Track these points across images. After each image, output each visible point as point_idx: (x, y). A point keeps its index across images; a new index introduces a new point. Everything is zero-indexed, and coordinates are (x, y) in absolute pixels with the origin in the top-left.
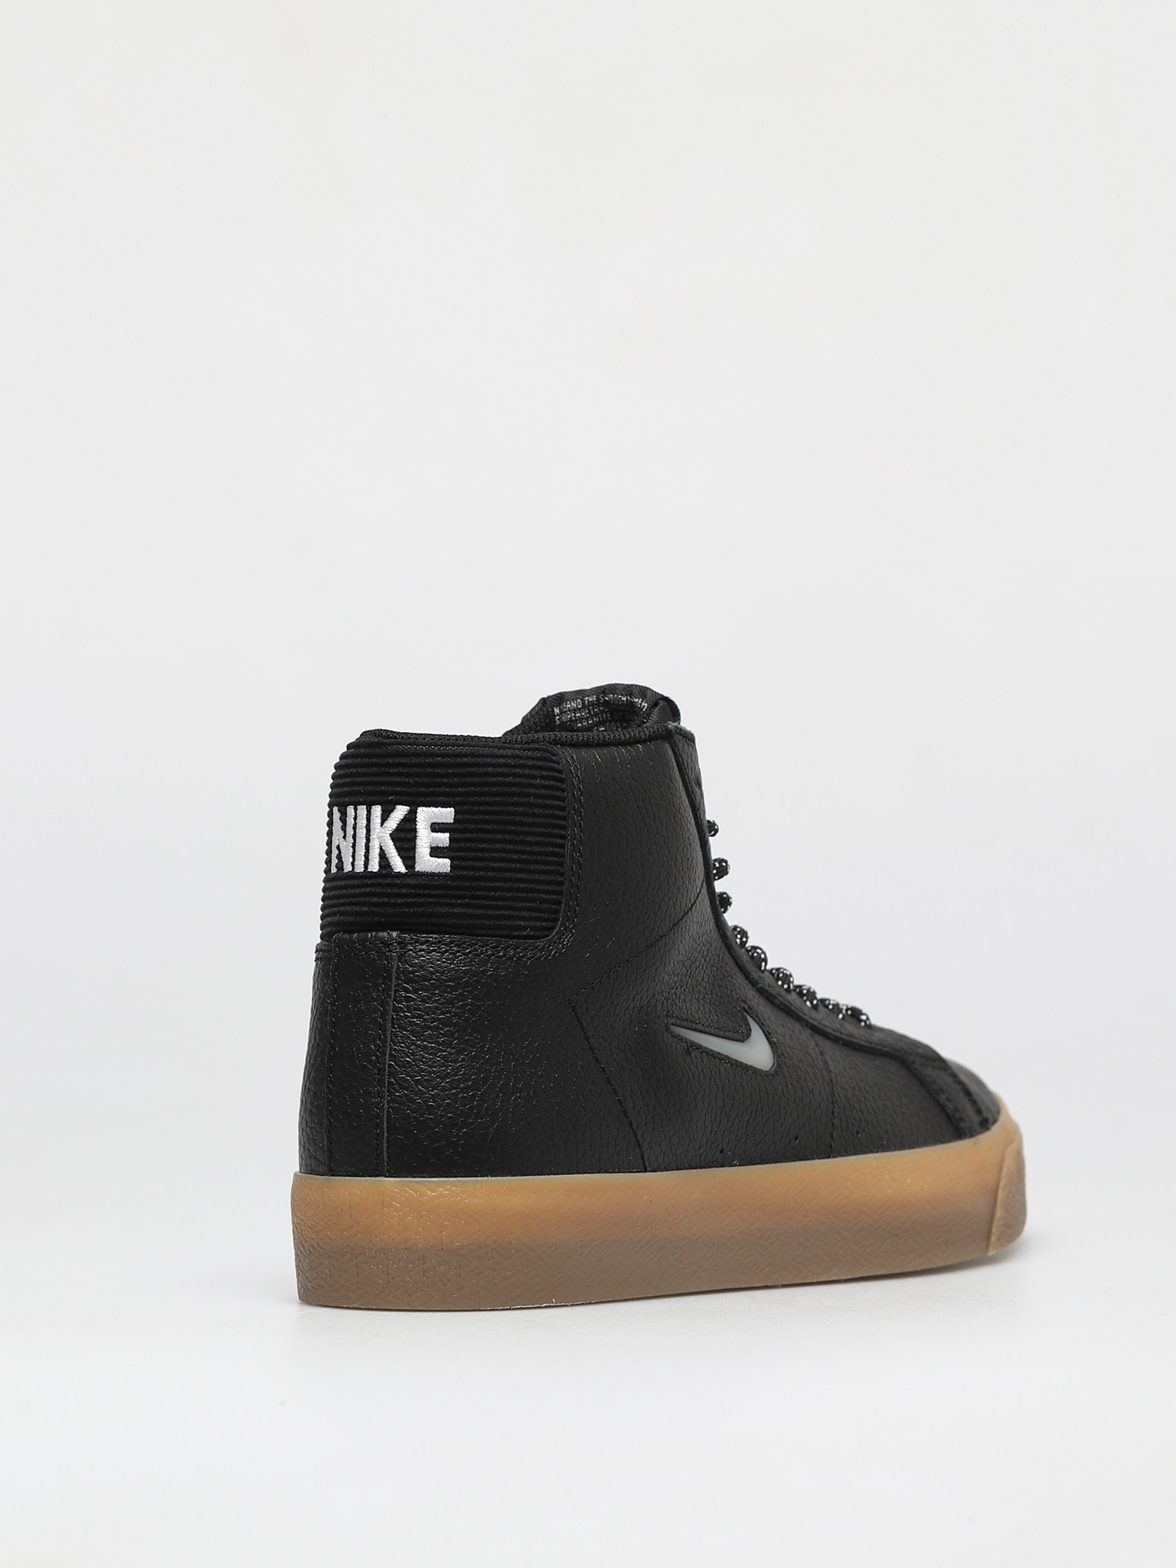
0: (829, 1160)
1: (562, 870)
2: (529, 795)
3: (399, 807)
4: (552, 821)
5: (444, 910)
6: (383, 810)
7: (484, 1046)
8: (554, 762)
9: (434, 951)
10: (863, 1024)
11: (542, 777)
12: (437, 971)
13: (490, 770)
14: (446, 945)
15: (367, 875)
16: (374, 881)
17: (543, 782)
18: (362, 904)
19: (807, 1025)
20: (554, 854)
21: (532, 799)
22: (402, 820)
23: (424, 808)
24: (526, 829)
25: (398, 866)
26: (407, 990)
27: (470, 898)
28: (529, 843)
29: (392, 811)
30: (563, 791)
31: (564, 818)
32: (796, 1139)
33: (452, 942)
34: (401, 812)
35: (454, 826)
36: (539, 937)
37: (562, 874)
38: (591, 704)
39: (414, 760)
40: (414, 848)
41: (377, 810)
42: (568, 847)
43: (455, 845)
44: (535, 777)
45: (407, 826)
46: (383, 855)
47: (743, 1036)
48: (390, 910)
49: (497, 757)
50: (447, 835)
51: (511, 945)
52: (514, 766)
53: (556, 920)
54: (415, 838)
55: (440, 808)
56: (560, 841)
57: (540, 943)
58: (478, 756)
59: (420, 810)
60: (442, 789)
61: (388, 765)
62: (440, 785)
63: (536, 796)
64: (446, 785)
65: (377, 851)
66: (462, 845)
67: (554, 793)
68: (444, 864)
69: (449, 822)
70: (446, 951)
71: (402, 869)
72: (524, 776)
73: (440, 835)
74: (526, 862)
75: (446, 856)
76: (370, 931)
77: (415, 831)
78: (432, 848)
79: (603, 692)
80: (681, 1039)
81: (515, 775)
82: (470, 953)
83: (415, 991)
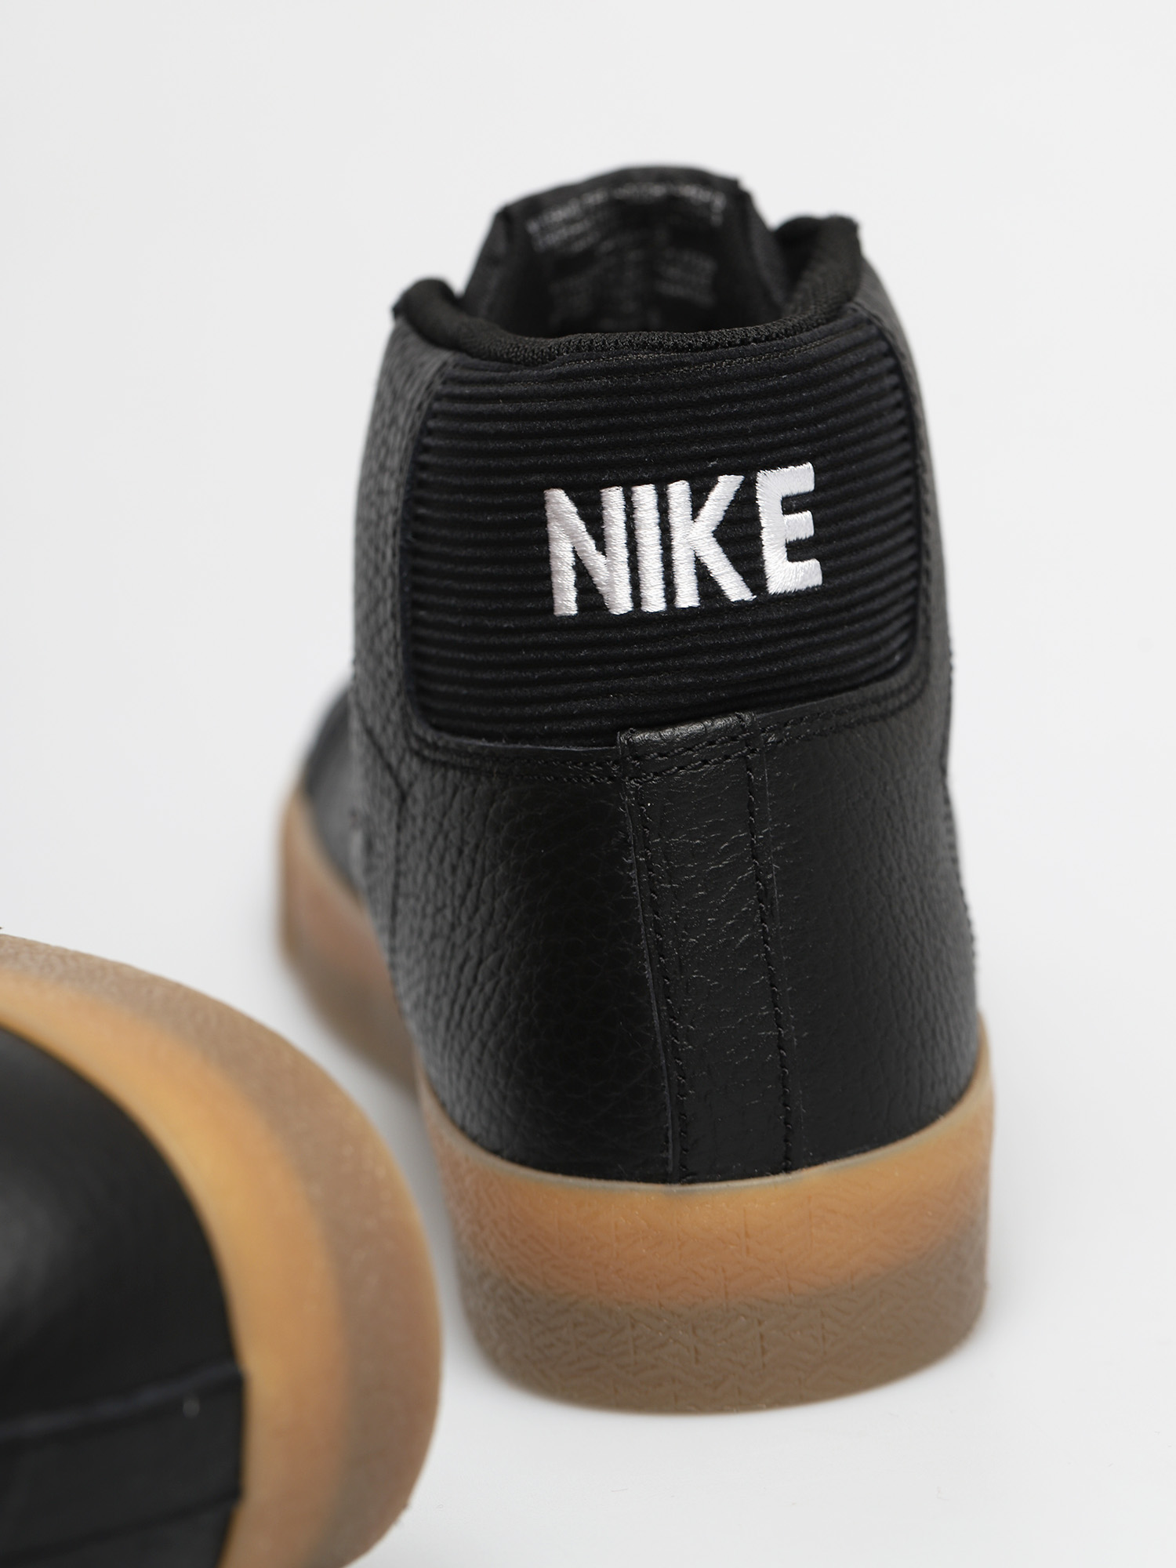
3: (721, 479)
6: (691, 490)
15: (673, 613)
22: (731, 503)
23: (764, 474)
25: (735, 588)
29: (710, 489)
34: (726, 487)
35: (820, 496)
41: (679, 491)
43: (825, 532)
45: (742, 513)
46: (703, 574)
50: (809, 515)
54: (757, 533)
55: (792, 467)
59: (761, 476)
66: (833, 529)
68: (811, 570)
69: (807, 490)
71: (748, 596)
73: (797, 518)
75: (813, 554)
77: (756, 520)
78: (789, 545)
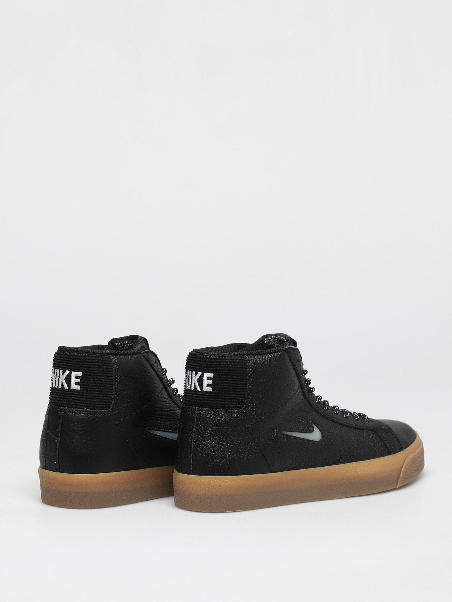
0: (339, 465)
1: (245, 391)
2: (236, 370)
3: (199, 372)
4: (243, 377)
5: (210, 402)
6: (195, 372)
7: (220, 440)
8: (245, 360)
9: (207, 413)
10: (365, 420)
11: (240, 365)
12: (207, 419)
13: (224, 363)
14: (210, 411)
16: (192, 392)
17: (240, 367)
18: (189, 398)
19: (340, 424)
20: (244, 387)
21: (236, 372)
22: (200, 376)
23: (205, 373)
24: (234, 380)
26: (199, 423)
27: (217, 399)
28: (236, 384)
29: (198, 373)
30: (247, 369)
31: (247, 376)
32: (327, 460)
33: (212, 411)
34: (200, 374)
35: (213, 379)
36: (238, 409)
37: (246, 392)
38: (274, 338)
39: (203, 360)
40: (202, 384)
41: (194, 373)
42: (248, 384)
43: (213, 384)
44: (238, 365)
45: (201, 378)
46: (195, 385)
47: (311, 431)
48: (196, 401)
49: (227, 359)
50: (211, 381)
51: (229, 412)
52: (232, 362)
53: (244, 405)
54: (203, 381)
55: (210, 373)
56: (245, 383)
57: (239, 411)
58: (221, 359)
59: (204, 373)
60: (210, 368)
61: (197, 361)
62: (209, 367)
63: (238, 370)
64: (211, 367)
65: (194, 384)
66: (215, 384)
67: (244, 369)
68: (210, 389)
69: (212, 377)
70: (210, 413)
71: (199, 390)
72: (235, 365)
73: (209, 381)
74: (234, 389)
75: (211, 386)
76: (191, 406)
77: (203, 379)
78: (207, 384)
79: (277, 335)
80: (286, 435)
81: (232, 365)
82: (217, 414)
83: (201, 424)
